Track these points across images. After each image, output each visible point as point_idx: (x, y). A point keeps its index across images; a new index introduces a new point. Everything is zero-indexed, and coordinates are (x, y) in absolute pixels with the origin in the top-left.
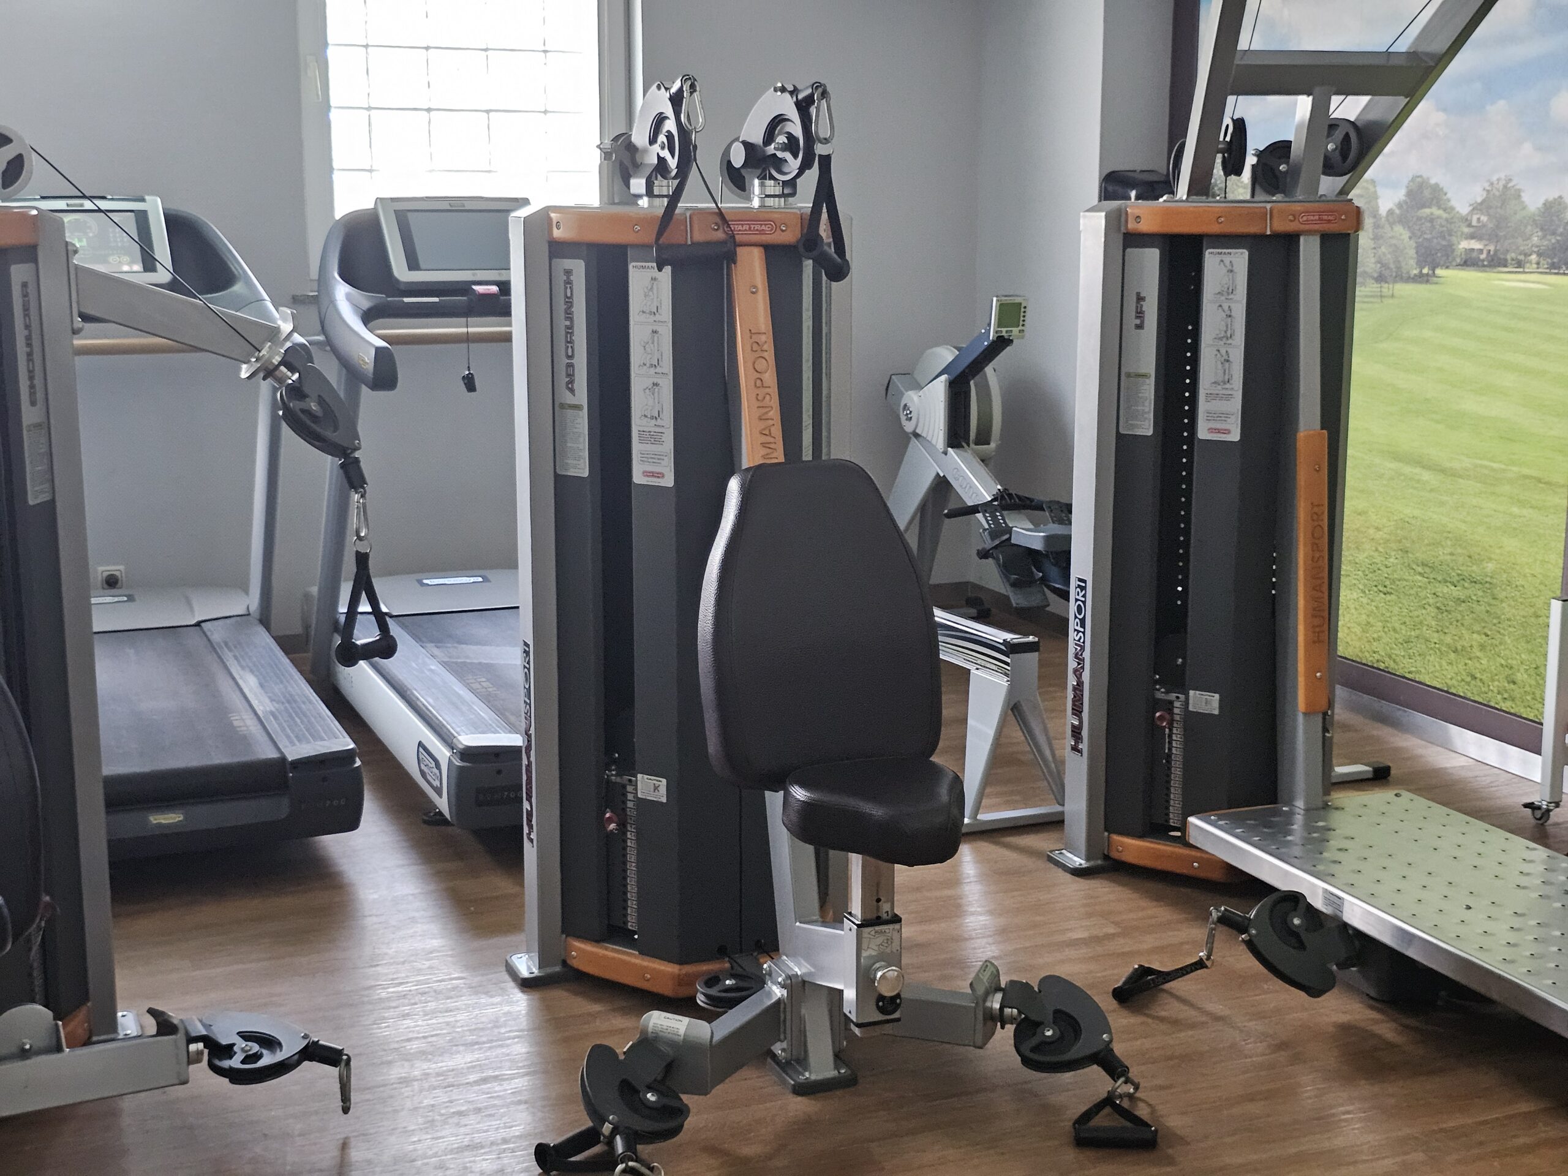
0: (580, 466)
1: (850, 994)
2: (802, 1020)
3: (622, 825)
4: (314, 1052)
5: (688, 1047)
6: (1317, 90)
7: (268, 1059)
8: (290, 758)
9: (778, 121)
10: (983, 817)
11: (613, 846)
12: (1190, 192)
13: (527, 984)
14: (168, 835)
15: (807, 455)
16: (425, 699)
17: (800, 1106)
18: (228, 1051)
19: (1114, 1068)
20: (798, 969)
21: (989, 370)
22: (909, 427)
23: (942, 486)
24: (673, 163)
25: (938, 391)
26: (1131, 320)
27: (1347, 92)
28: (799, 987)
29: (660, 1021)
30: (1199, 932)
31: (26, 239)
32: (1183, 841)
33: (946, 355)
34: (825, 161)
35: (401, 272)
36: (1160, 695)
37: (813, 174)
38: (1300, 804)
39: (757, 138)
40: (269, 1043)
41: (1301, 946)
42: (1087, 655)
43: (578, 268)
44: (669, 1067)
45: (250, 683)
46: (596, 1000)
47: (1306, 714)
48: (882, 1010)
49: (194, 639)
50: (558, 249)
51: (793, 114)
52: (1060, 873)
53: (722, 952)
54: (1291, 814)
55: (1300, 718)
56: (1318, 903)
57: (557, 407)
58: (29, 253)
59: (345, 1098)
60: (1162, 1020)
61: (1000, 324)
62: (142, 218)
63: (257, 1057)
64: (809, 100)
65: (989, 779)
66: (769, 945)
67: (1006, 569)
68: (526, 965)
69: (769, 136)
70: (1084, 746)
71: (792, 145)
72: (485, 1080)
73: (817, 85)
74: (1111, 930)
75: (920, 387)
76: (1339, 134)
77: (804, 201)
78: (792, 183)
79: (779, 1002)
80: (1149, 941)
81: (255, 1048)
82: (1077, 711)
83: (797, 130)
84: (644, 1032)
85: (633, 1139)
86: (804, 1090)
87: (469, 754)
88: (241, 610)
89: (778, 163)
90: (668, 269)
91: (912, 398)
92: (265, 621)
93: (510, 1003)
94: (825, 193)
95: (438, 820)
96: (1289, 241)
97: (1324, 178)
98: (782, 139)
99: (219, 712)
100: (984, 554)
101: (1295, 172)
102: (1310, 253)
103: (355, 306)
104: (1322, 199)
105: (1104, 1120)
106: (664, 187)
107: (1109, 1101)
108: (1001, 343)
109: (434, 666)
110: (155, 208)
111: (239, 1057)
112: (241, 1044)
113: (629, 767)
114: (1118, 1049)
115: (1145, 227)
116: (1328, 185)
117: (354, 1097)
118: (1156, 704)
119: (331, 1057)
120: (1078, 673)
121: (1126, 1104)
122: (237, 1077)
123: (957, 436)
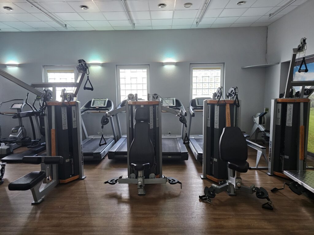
0: (209, 126)
1: (235, 185)
2: (230, 187)
3: (212, 163)
4: (178, 182)
5: (216, 188)
6: (303, 85)
7: (174, 182)
8: (182, 152)
9: (232, 91)
10: (258, 167)
11: (211, 165)
12: (285, 97)
13: (202, 179)
14: (170, 158)
15: (234, 126)
16: (196, 148)
17: (229, 197)
18: (170, 181)
19: (268, 199)
20: (230, 182)
21: (265, 116)
22: (255, 122)
23: (258, 129)
24: (220, 95)
25: (258, 118)
26: (278, 112)
27: (308, 85)
28: (230, 184)
29: (213, 185)
30: (283, 185)
31: (158, 103)
32: (283, 173)
33: (259, 114)
34: (237, 95)
35: (197, 105)
36: (281, 155)
37: (236, 96)
38: (300, 171)
39: (230, 92)
40: (174, 181)
41: (297, 188)
42: (271, 150)
43: (210, 106)
44: (214, 190)
45: (180, 144)
46: (209, 181)
47: (301, 160)
48: (238, 188)
49: (176, 140)
50: (208, 104)
51: (234, 90)
52: (267, 175)
53: (223, 178)
54: (298, 172)
55: (300, 160)
56: (300, 183)
57: (207, 120)
58: (158, 105)
59: (181, 187)
60: (277, 194)
61: (266, 111)
62: (173, 100)
63: (173, 182)
64: (235, 88)
65: (259, 163)
66: (227, 179)
67: (265, 138)
68: (202, 177)
69: (231, 92)
70: (271, 161)
71: (233, 93)
72: (196, 188)
73: (236, 87)
74: (273, 183)
75: (256, 117)
76: (307, 90)
77: (235, 99)
78: (234, 97)
79: (227, 185)
80: (277, 185)
81: (173, 181)
82: (270, 156)
83: (234, 91)
84: (212, 186)
85: (209, 197)
86: (230, 195)
87: (199, 154)
88: (180, 137)
89: (232, 95)
90: (219, 106)
91: (255, 119)
92: (182, 138)
93: (200, 180)
94: (237, 98)
95: (196, 160)
96: (299, 103)
97: (304, 96)
98: (232, 93)
99: (176, 147)
100: (262, 137)
101: (300, 95)
102: (302, 105)
103: (192, 108)
104: (304, 98)
105: (266, 205)
106: (219, 98)
107: (268, 203)
108: (266, 113)
109: (197, 144)
110: (175, 99)
111: (171, 181)
112: (171, 180)
113: (213, 157)
114: (269, 197)
115: (279, 101)
116: (305, 96)
117: (182, 187)
118: (280, 157)
119: (180, 183)
120: (270, 152)
121: (270, 204)
122: (171, 183)
123: (260, 123)
